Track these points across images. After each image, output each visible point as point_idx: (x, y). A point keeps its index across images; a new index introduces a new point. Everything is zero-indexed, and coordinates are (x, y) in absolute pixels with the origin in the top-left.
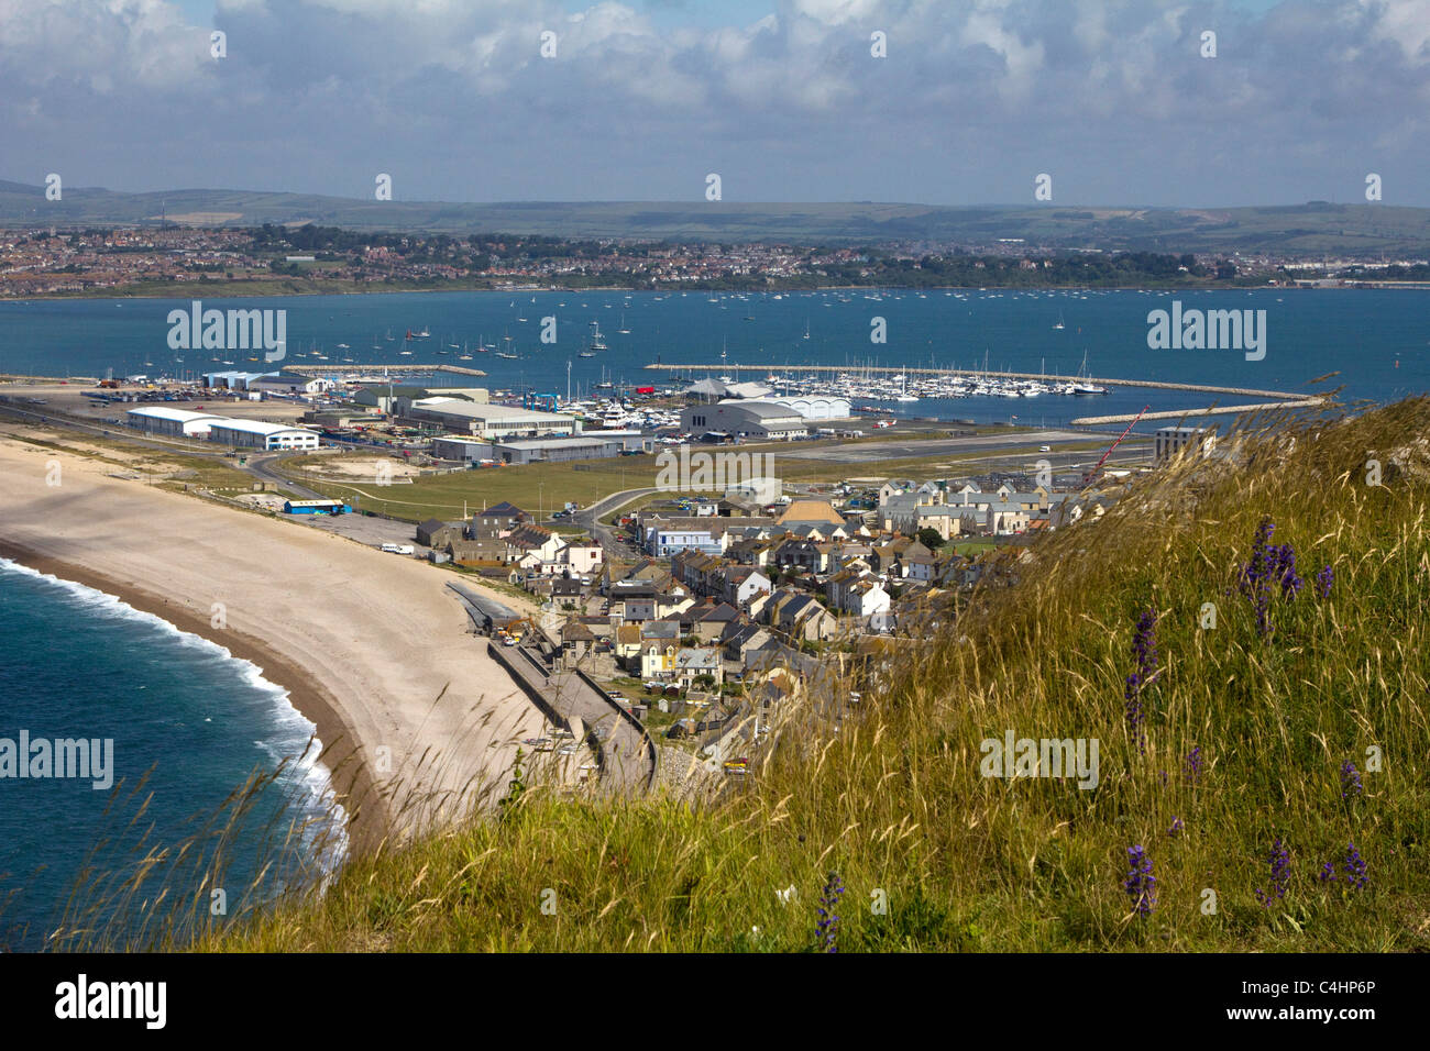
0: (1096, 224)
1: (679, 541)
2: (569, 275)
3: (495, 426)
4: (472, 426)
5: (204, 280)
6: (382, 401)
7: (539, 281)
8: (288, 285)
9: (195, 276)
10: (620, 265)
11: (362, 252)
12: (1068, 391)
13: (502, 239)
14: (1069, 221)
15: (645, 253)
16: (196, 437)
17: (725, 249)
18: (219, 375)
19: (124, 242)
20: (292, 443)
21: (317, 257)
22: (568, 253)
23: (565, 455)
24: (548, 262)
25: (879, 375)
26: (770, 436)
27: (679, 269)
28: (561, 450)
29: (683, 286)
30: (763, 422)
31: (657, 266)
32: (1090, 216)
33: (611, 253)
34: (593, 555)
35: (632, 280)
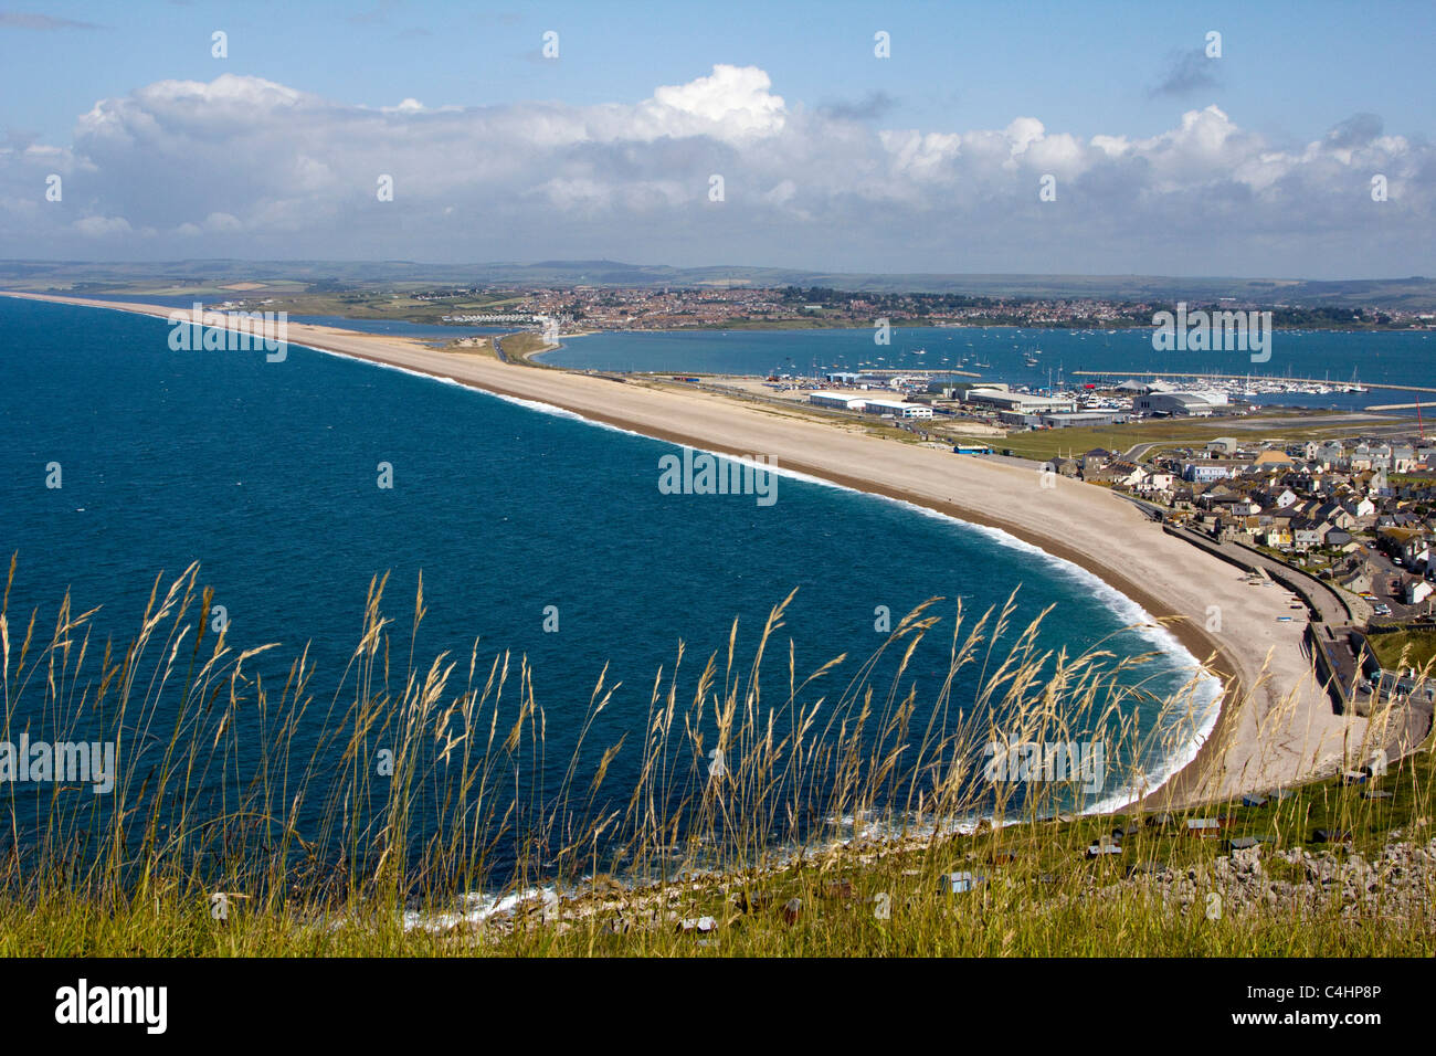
0: (1278, 289)
1: (1207, 473)
2: (978, 318)
3: (1027, 406)
4: (1013, 406)
5: (766, 320)
6: (946, 390)
7: (960, 321)
8: (815, 323)
9: (760, 317)
10: (1008, 312)
11: (849, 303)
12: (1346, 391)
13: (930, 296)
14: (1259, 288)
15: (1019, 305)
16: (855, 410)
17: (1068, 303)
18: (836, 375)
19: (708, 297)
20: (918, 414)
21: (823, 306)
22: (973, 304)
23: (1084, 423)
24: (963, 310)
25: (1222, 380)
26: (1191, 414)
27: (1044, 314)
28: (1082, 420)
29: (1048, 325)
30: (1186, 406)
31: (1030, 313)
32: (1273, 285)
33: (998, 305)
34: (1167, 479)
35: (1017, 321)
